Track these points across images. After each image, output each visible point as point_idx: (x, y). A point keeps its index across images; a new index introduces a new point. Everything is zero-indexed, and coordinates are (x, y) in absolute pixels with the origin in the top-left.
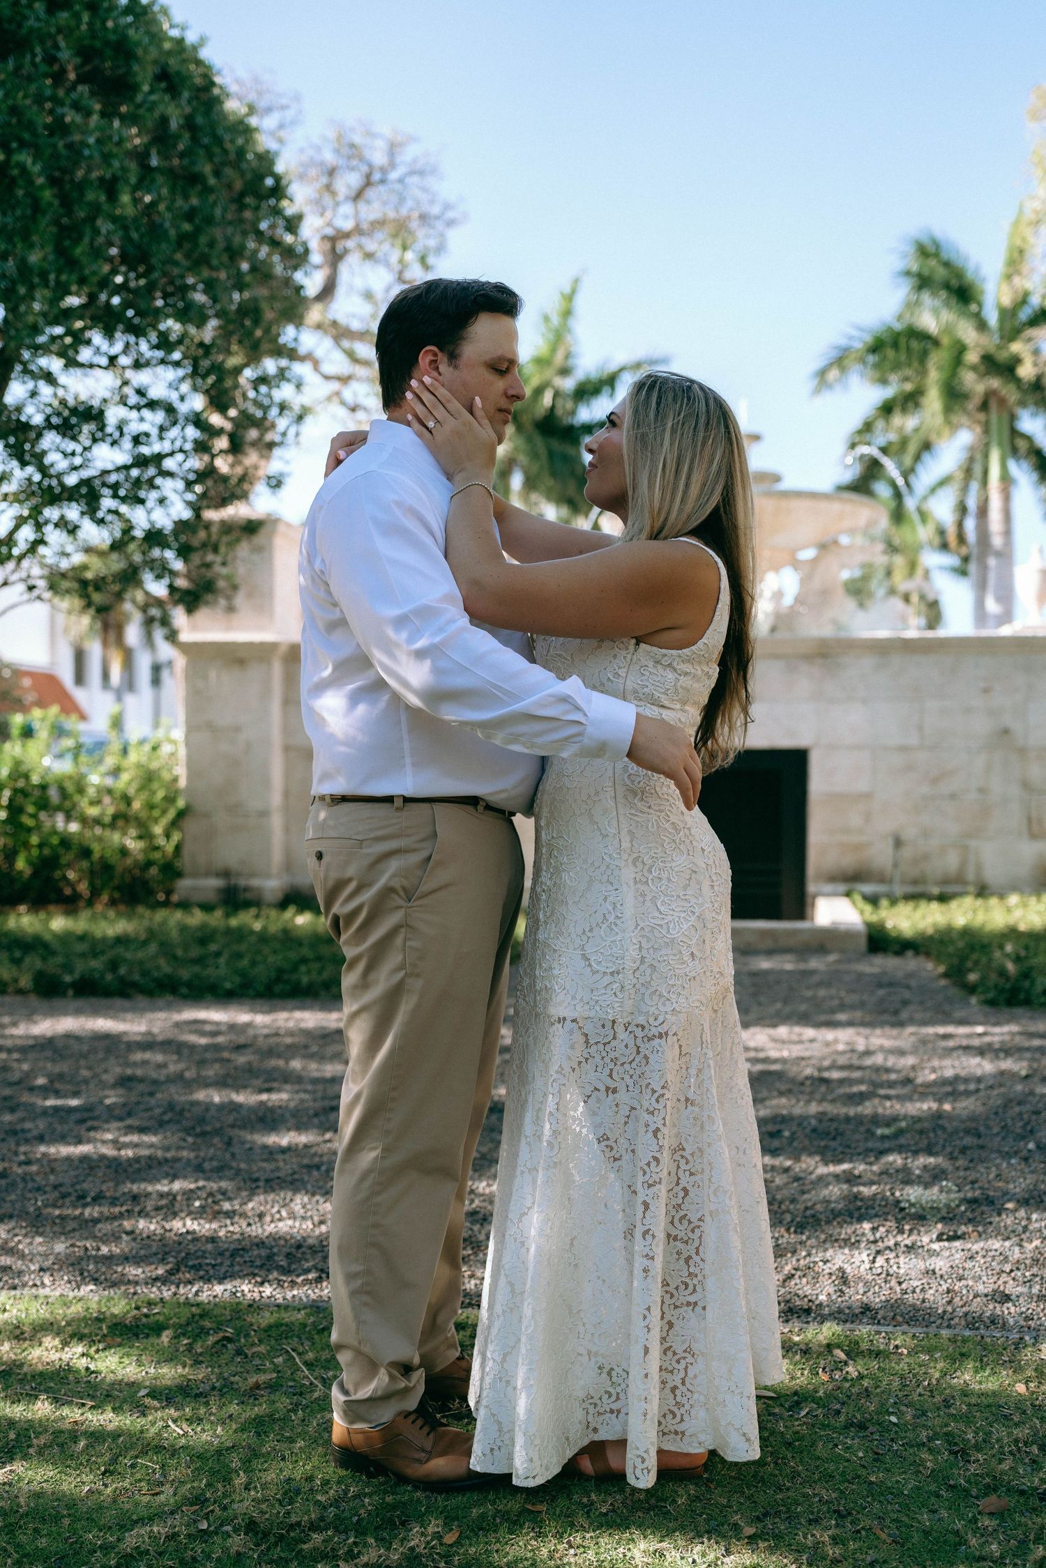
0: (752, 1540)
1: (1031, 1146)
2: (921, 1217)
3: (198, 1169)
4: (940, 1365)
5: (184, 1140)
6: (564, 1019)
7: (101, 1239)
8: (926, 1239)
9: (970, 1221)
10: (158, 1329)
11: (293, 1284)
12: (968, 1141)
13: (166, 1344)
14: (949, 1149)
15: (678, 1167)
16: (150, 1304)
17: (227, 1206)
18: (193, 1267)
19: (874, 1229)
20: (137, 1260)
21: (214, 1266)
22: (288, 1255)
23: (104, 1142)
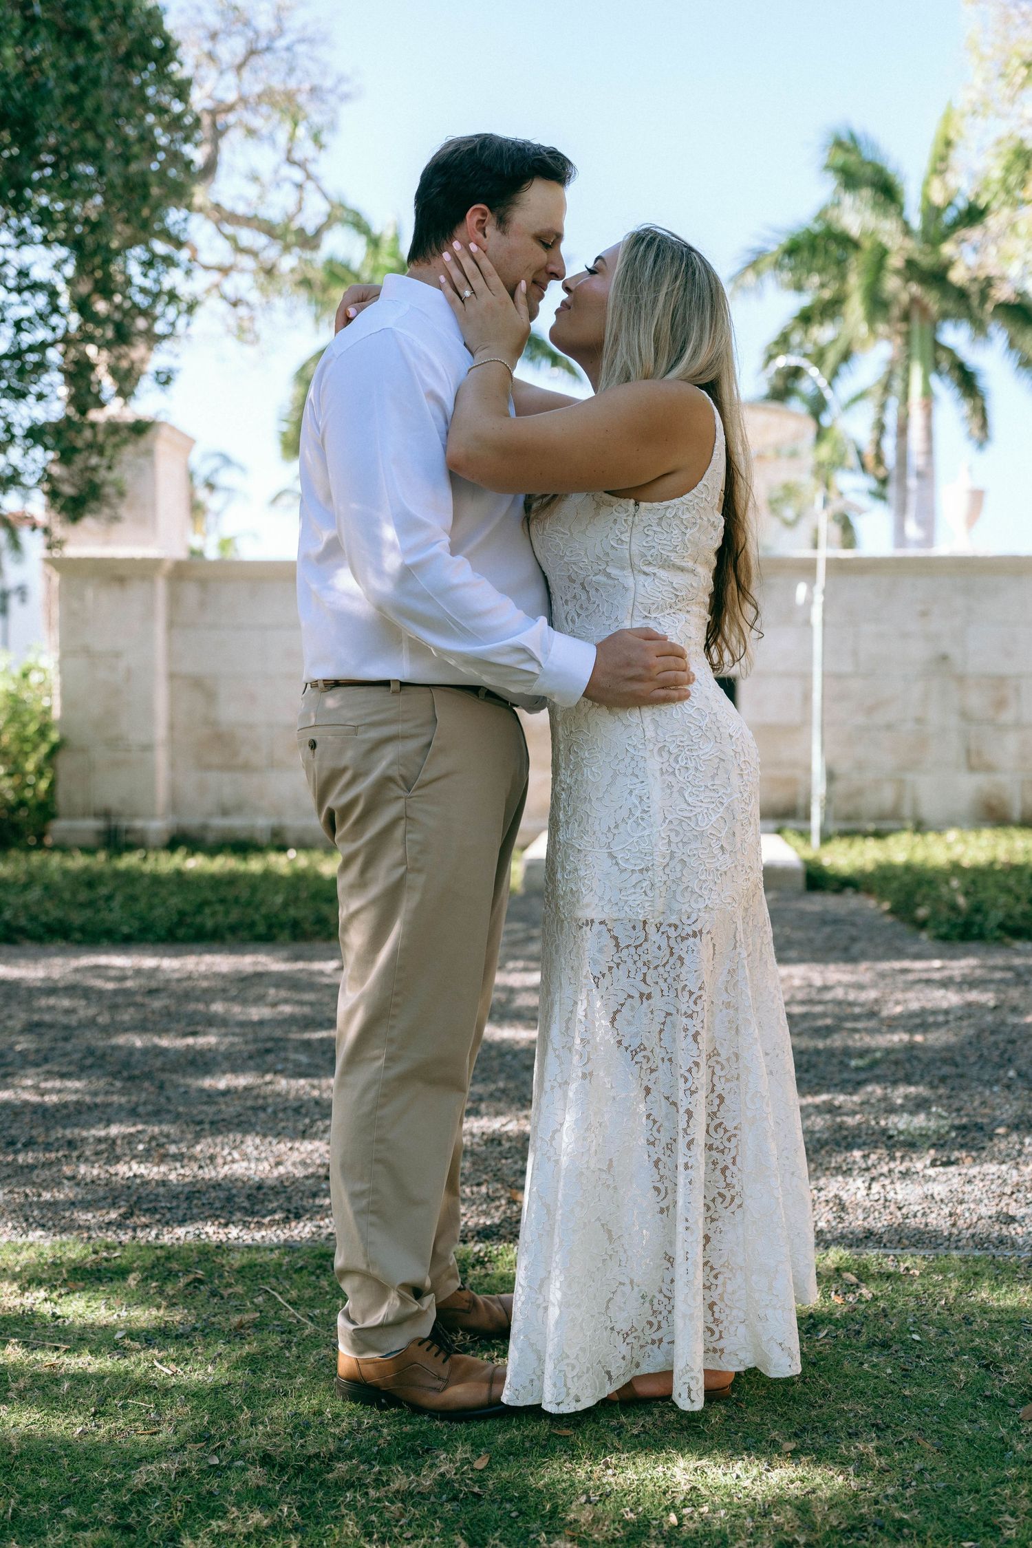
0: (795, 1455)
1: (1012, 1073)
2: (911, 1145)
3: (133, 1114)
4: (955, 1284)
5: (112, 1085)
6: (592, 921)
7: (40, 1185)
8: (919, 1166)
9: (962, 1146)
10: (122, 1273)
11: (260, 1225)
12: (947, 1070)
13: (134, 1288)
14: (928, 1079)
15: (713, 1073)
16: (108, 1247)
17: (173, 1149)
18: (147, 1210)
19: (865, 1157)
20: (87, 1205)
21: (170, 1209)
22: (249, 1197)
23: (24, 1088)
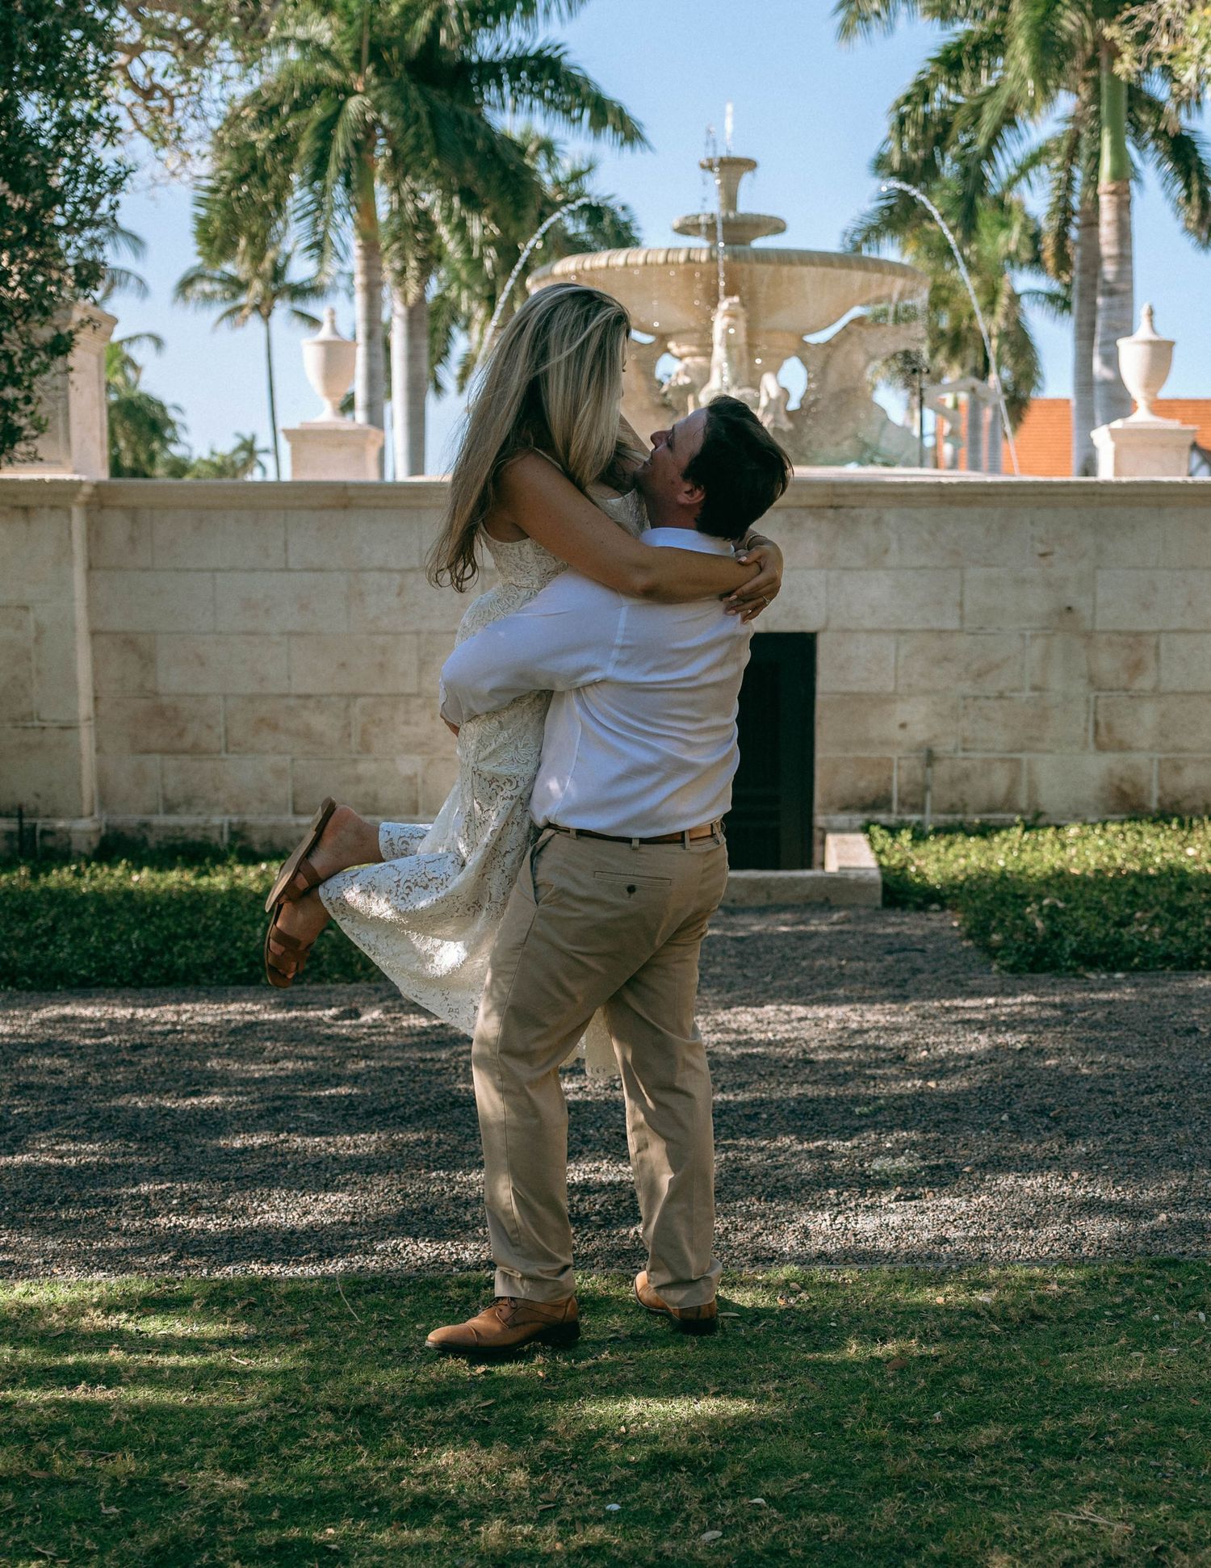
0: (716, 1395)
1: (1005, 1117)
2: (883, 1183)
4: (878, 1289)
8: (884, 1200)
9: (928, 1183)
10: (186, 1301)
12: (945, 1115)
13: (199, 1311)
14: (924, 1124)
19: (839, 1194)
